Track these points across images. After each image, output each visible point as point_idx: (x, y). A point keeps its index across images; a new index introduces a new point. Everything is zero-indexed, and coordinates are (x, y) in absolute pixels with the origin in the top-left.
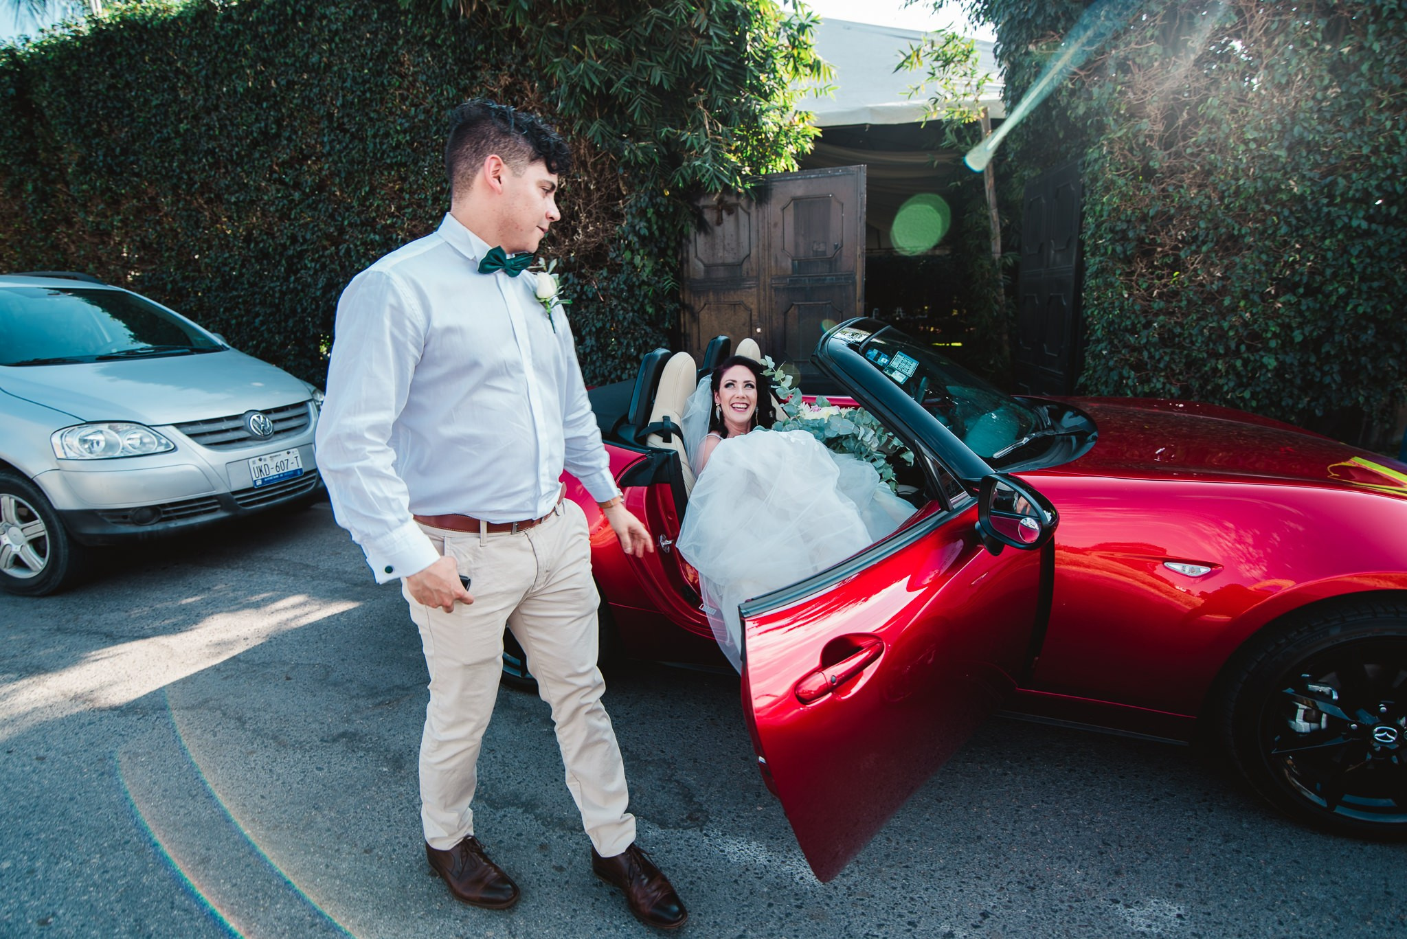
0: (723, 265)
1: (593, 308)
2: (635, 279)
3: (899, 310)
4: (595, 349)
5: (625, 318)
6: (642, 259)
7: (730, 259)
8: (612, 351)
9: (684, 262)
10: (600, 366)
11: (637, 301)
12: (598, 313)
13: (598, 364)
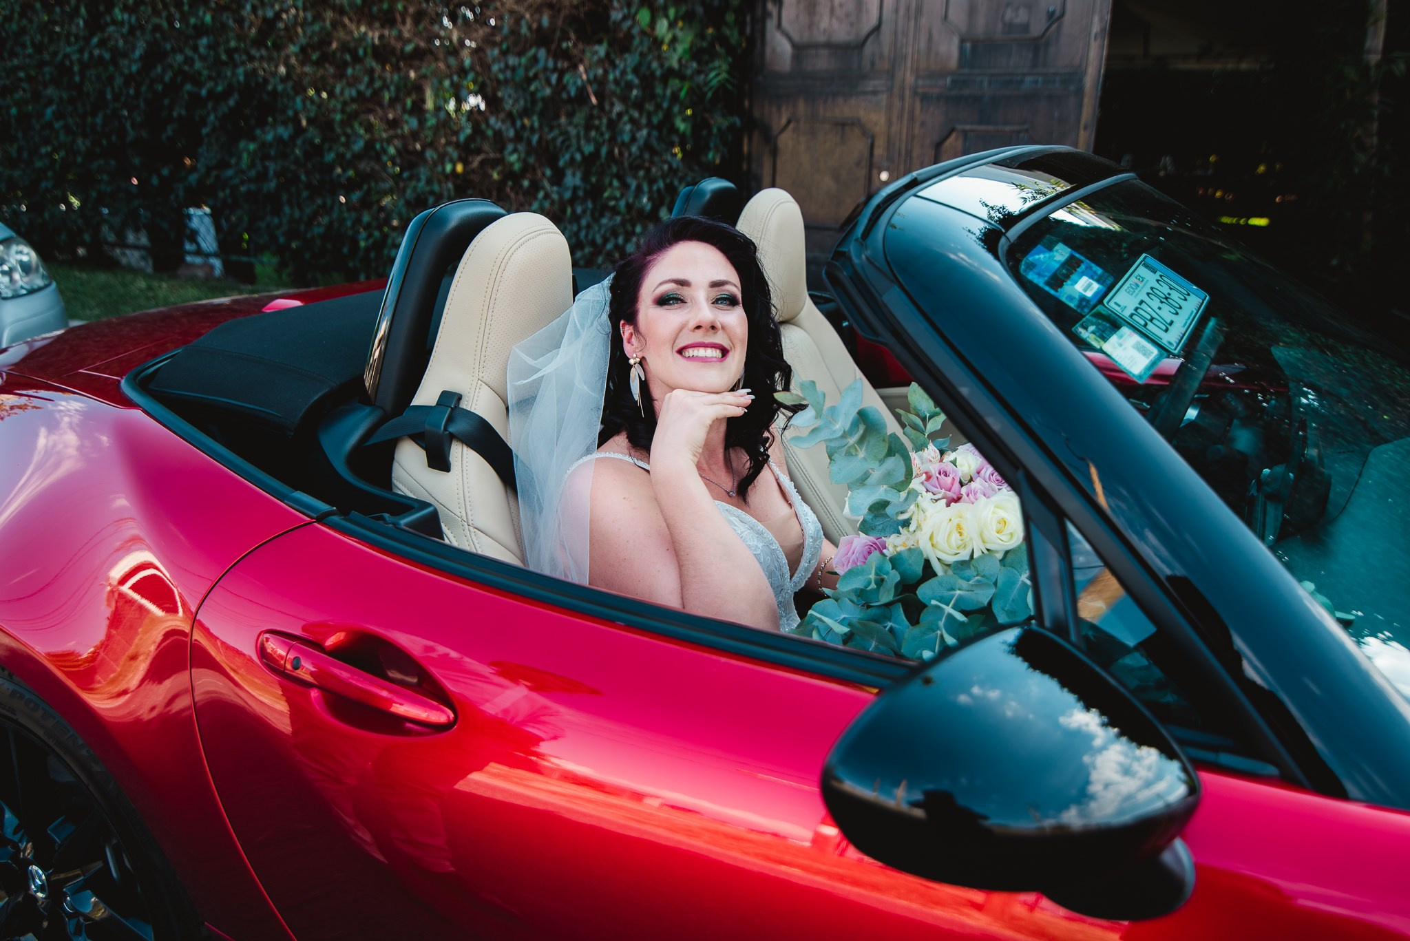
0: (829, 45)
1: (579, 118)
2: (655, 65)
3: (1167, 160)
4: (581, 193)
5: (633, 139)
6: (672, 25)
7: (841, 33)
8: (610, 198)
9: (756, 39)
10: (589, 226)
11: (658, 107)
12: (588, 127)
13: (584, 222)
